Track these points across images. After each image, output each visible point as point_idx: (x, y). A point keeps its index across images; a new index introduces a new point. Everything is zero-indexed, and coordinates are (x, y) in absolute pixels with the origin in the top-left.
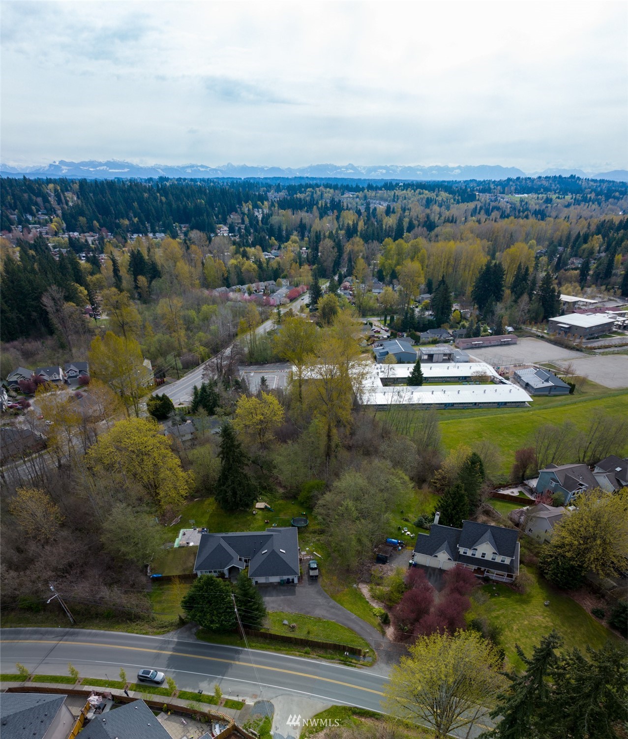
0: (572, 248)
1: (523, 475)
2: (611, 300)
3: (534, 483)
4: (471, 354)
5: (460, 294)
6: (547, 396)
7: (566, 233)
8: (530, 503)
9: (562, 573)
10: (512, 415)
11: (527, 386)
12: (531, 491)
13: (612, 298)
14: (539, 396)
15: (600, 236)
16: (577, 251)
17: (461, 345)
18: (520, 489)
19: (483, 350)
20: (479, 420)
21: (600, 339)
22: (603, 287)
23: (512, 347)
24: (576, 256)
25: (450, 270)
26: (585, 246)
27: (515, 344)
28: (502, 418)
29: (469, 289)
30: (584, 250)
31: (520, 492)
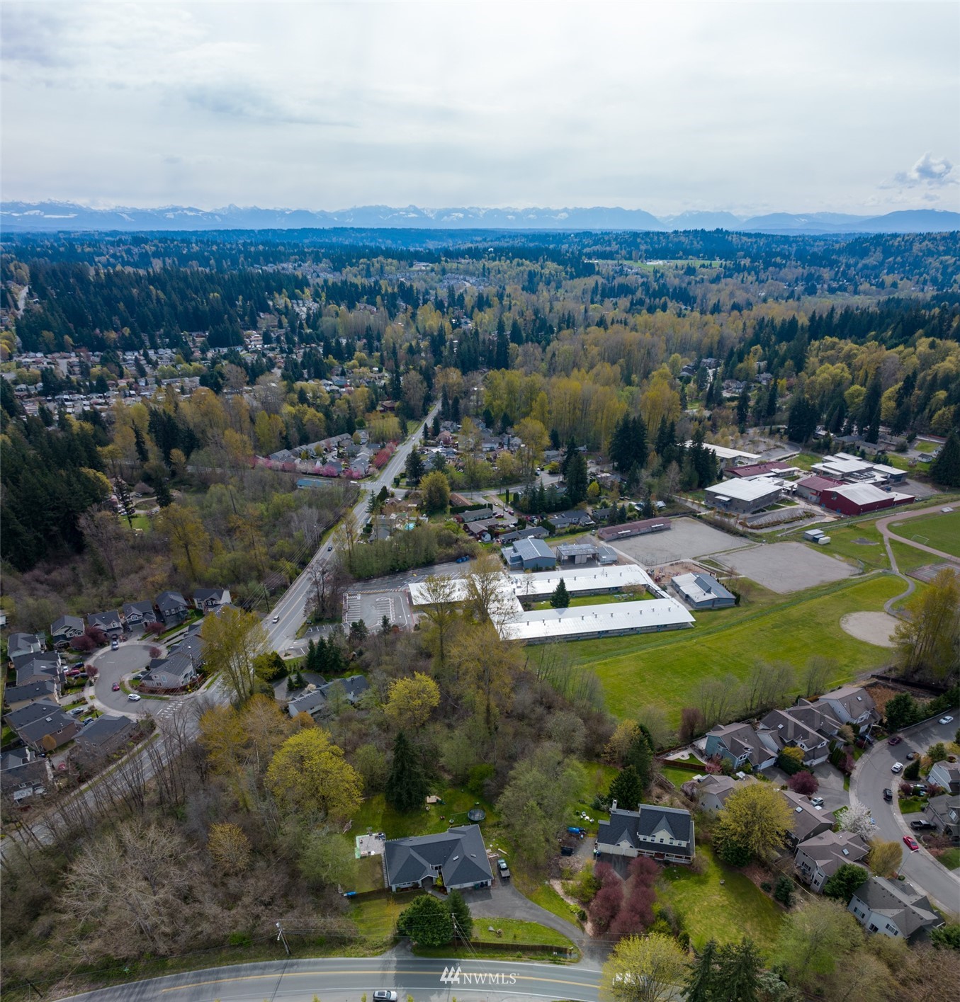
0: (726, 365)
1: (692, 734)
2: (778, 447)
3: (702, 744)
4: (618, 549)
5: (594, 448)
6: (710, 610)
7: (716, 339)
8: (701, 769)
9: (732, 854)
10: (675, 645)
11: (687, 599)
12: (701, 753)
13: (779, 444)
14: (702, 610)
15: (758, 346)
16: (731, 372)
17: (606, 536)
18: (690, 751)
19: (633, 541)
20: (639, 656)
21: (768, 512)
22: (767, 429)
23: (666, 533)
24: (731, 377)
25: (578, 413)
26: (740, 365)
27: (668, 529)
28: (663, 651)
29: (605, 444)
30: (740, 370)
31: (690, 755)
